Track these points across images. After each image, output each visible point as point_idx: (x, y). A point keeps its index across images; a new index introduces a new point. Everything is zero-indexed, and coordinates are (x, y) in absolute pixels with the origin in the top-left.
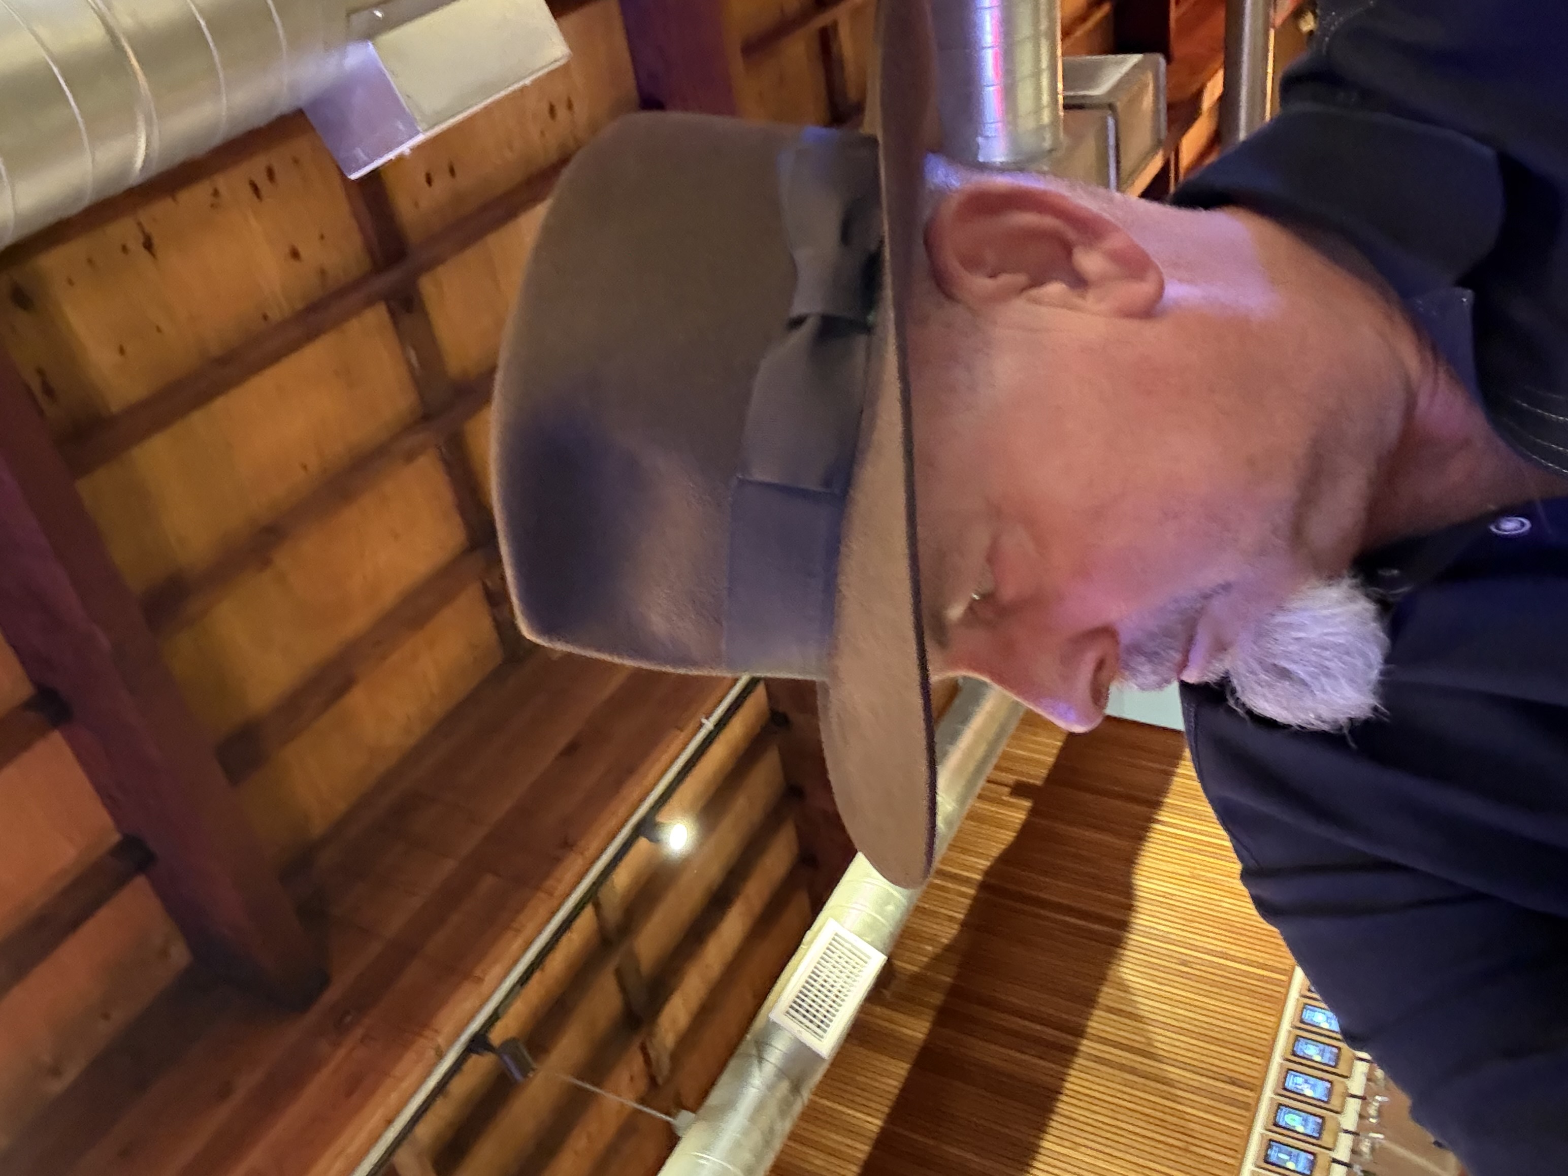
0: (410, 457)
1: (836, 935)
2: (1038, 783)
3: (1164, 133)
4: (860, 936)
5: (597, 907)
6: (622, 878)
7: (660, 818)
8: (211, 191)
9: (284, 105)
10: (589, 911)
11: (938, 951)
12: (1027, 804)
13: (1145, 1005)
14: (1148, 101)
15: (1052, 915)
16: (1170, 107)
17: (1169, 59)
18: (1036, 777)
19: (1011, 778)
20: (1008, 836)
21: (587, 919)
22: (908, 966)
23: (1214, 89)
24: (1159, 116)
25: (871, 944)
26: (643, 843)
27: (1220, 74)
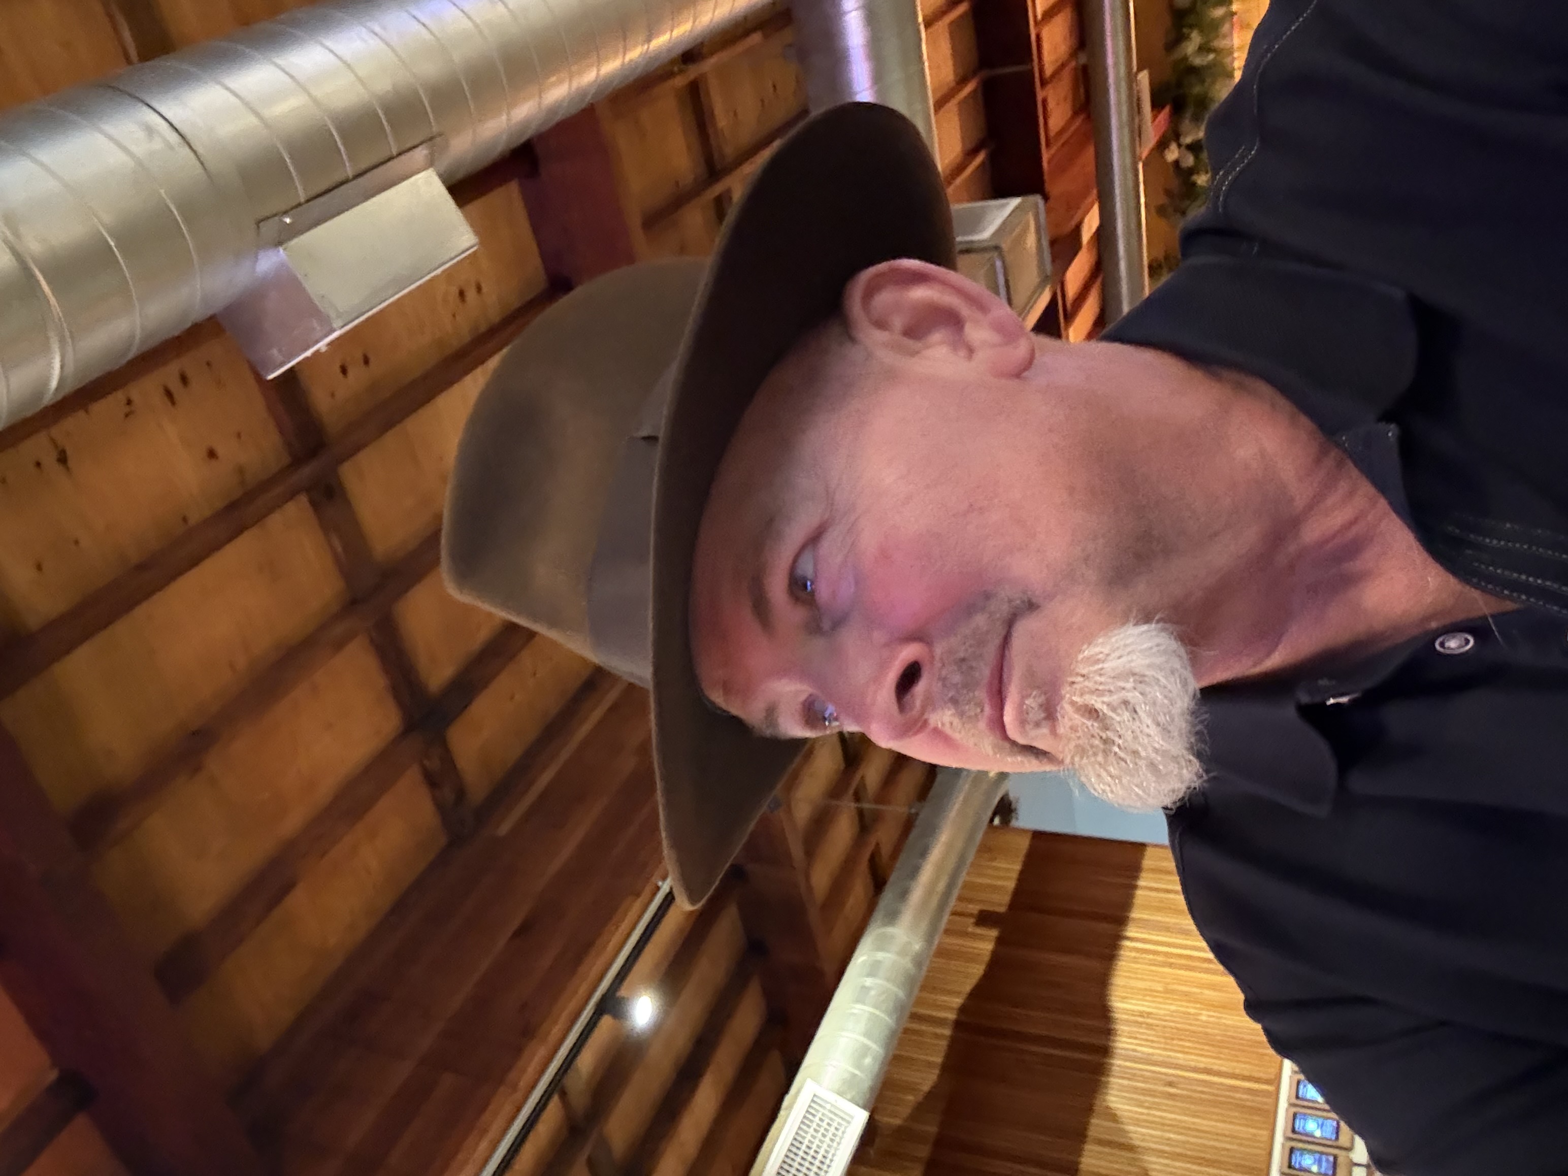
0: (339, 645)
1: (815, 1095)
2: (1002, 909)
3: (1049, 267)
4: (841, 1094)
5: (563, 1094)
6: (586, 1061)
7: (622, 993)
8: (124, 401)
9: (198, 314)
10: (555, 1102)
11: (920, 1098)
12: (994, 933)
13: (1137, 1133)
14: (1031, 240)
15: (1034, 1048)
16: (1053, 243)
17: (1046, 198)
18: (1000, 905)
19: (974, 908)
20: (977, 970)
21: (554, 1108)
22: (892, 1120)
23: (1091, 223)
24: (1043, 253)
25: (852, 1100)
26: (606, 1021)
27: (1096, 208)
